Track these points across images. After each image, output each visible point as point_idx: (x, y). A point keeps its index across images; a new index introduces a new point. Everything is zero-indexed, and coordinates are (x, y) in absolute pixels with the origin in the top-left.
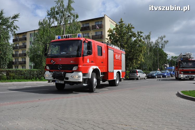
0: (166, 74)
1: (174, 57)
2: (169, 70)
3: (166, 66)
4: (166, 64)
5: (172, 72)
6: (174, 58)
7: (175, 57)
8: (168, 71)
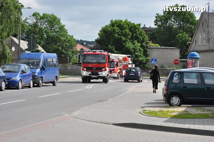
0: (18, 78)
1: (41, 15)
2: (28, 64)
3: (18, 46)
4: (15, 36)
5: (38, 70)
6: (42, 18)
7: (44, 15)
8: (26, 66)
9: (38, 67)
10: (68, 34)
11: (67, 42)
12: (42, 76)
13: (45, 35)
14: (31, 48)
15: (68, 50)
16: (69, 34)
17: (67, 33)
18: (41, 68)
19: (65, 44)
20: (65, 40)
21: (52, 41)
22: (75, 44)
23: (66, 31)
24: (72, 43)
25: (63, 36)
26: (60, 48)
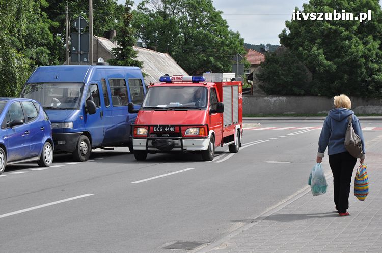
3: (110, 56)
5: (76, 114)
9: (76, 106)
10: (229, 29)
11: (226, 45)
12: (90, 128)
13: (182, 34)
14: (78, 54)
15: (230, 63)
16: (231, 31)
17: (228, 27)
18: (84, 107)
19: (224, 51)
20: (222, 42)
21: (196, 46)
22: (242, 50)
23: (224, 24)
24: (236, 47)
25: (218, 33)
26: (212, 59)
